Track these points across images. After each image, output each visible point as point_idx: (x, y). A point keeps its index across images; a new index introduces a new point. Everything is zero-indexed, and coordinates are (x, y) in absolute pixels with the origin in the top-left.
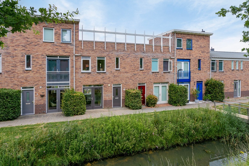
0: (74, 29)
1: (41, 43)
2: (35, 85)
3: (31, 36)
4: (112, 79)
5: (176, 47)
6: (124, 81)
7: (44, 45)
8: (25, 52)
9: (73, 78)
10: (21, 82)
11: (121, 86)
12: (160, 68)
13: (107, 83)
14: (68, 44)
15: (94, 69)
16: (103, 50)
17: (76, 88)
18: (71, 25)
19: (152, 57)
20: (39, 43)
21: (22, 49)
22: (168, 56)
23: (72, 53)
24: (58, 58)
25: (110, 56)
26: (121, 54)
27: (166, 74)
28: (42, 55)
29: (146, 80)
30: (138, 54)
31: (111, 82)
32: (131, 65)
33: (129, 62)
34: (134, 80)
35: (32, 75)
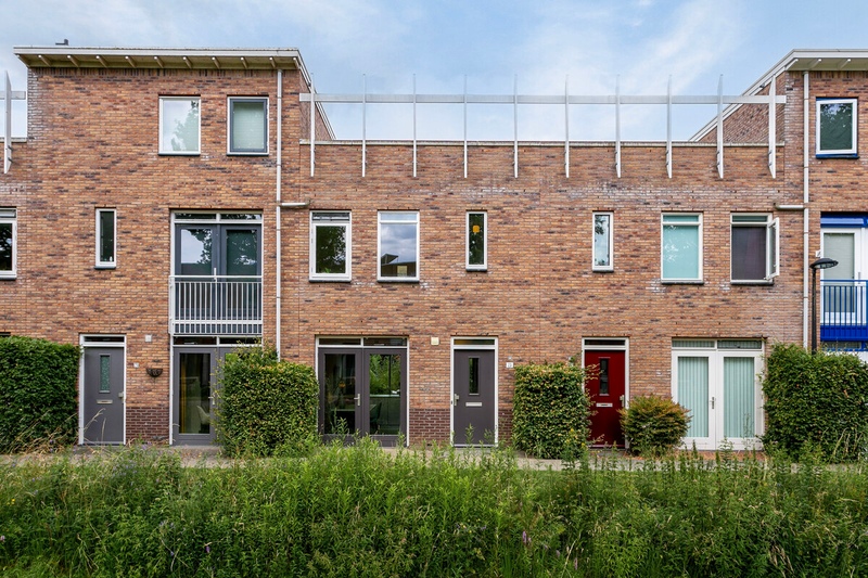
0: (279, 95)
2: (130, 329)
3: (116, 137)
4: (449, 311)
8: (93, 200)
9: (275, 306)
10: (81, 315)
11: (495, 347)
12: (710, 262)
13: (427, 332)
14: (254, 160)
15: (364, 265)
16: (407, 182)
17: (286, 345)
18: (268, 78)
19: (664, 207)
20: (143, 160)
21: (83, 186)
22: (760, 196)
23: (270, 199)
24: (218, 220)
25: (441, 205)
26: (492, 195)
27: (748, 296)
28: (155, 209)
29: (629, 323)
30: (583, 193)
31: (445, 328)
32: (546, 247)
33: (533, 235)
34: (563, 323)
35: (119, 288)
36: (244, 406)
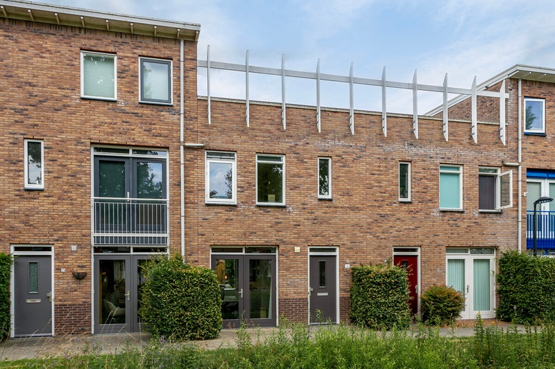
0: (182, 59)
1: (73, 103)
2: (57, 240)
3: (42, 80)
4: (307, 228)
5: (522, 128)
6: (345, 239)
7: (83, 108)
8: (22, 132)
9: (180, 223)
10: (12, 228)
11: (337, 253)
12: (467, 198)
13: (292, 243)
14: (161, 108)
15: (246, 193)
16: (277, 133)
17: (189, 253)
18: (172, 45)
19: (442, 161)
20: (67, 101)
21: (13, 119)
22: (496, 156)
23: (174, 140)
24: (131, 154)
25: (301, 152)
26: (336, 146)
27: (488, 220)
28: (78, 142)
29: (421, 237)
30: (393, 149)
31: (304, 240)
32: (370, 184)
33: (361, 175)
34: (381, 237)
35: (47, 207)
36: (172, 302)
